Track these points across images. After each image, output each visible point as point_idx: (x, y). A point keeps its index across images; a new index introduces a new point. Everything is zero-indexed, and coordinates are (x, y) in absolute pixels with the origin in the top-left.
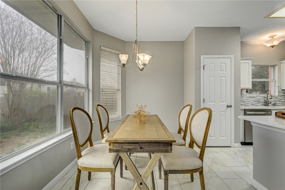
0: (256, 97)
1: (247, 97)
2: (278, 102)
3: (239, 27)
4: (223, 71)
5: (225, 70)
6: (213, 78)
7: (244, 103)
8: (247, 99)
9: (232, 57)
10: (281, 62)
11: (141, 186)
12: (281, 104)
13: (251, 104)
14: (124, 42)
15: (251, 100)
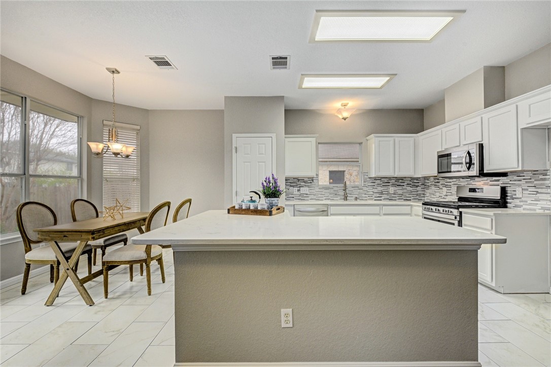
0: (333, 188)
1: (319, 188)
2: (364, 195)
3: (283, 97)
4: (262, 154)
5: (264, 153)
6: (249, 163)
7: (315, 197)
8: (320, 190)
9: (274, 135)
10: (367, 138)
11: (67, 271)
12: (369, 198)
13: (325, 198)
14: (147, 111)
15: (325, 193)
